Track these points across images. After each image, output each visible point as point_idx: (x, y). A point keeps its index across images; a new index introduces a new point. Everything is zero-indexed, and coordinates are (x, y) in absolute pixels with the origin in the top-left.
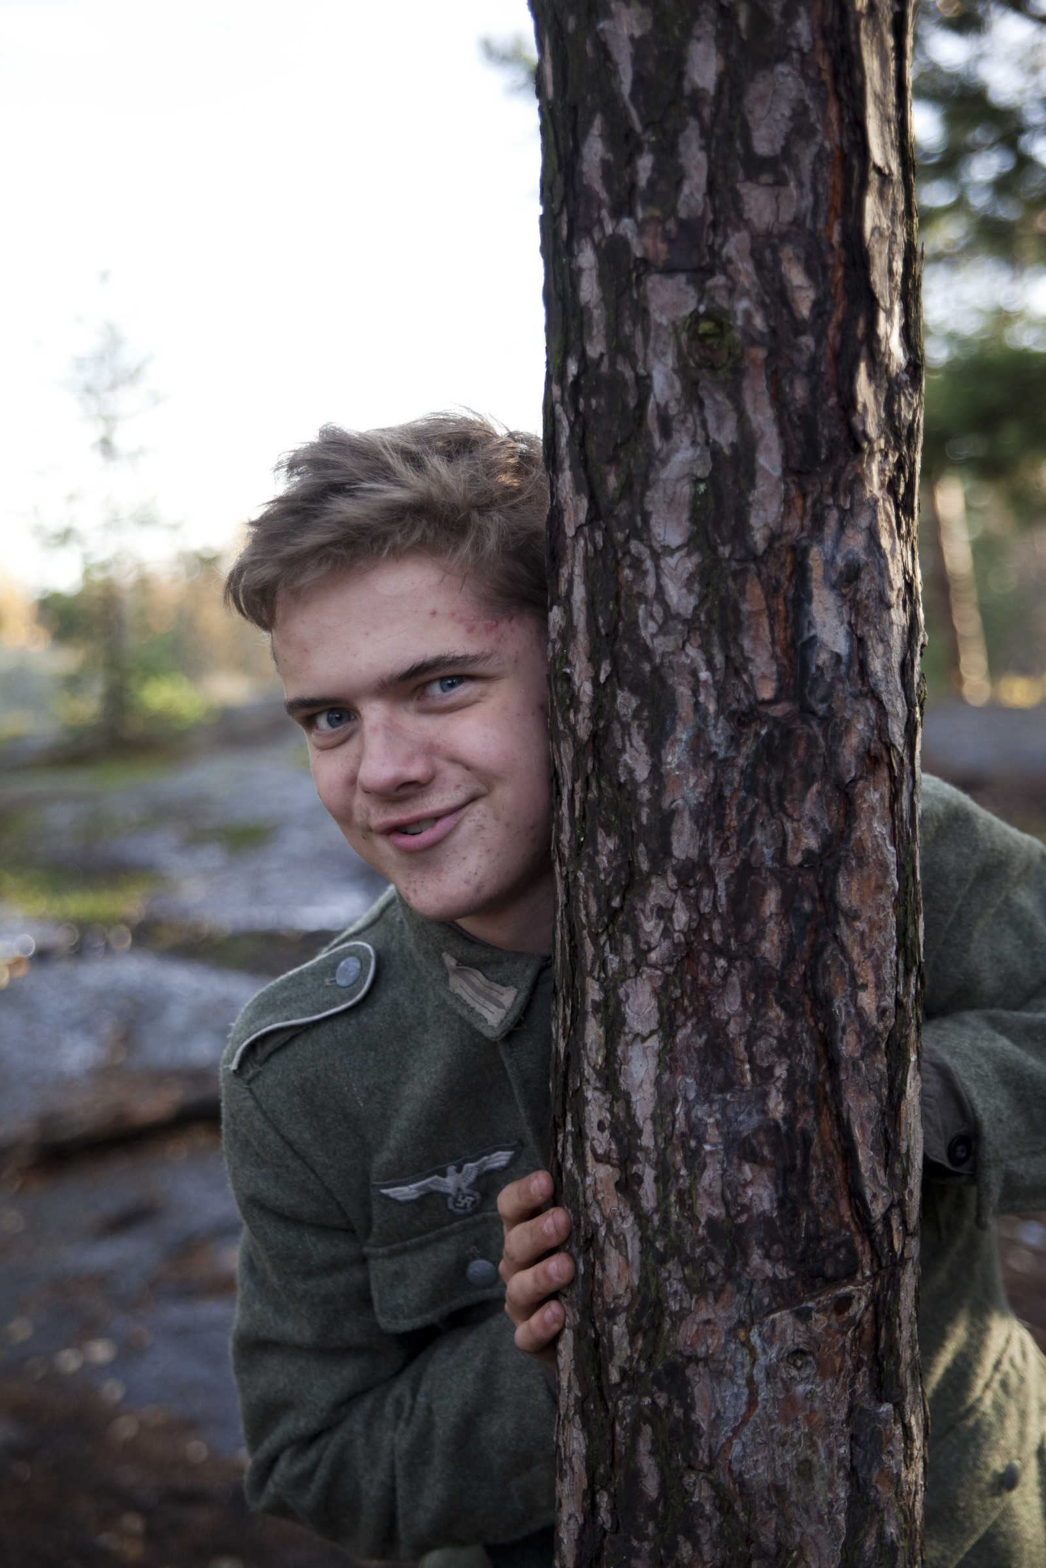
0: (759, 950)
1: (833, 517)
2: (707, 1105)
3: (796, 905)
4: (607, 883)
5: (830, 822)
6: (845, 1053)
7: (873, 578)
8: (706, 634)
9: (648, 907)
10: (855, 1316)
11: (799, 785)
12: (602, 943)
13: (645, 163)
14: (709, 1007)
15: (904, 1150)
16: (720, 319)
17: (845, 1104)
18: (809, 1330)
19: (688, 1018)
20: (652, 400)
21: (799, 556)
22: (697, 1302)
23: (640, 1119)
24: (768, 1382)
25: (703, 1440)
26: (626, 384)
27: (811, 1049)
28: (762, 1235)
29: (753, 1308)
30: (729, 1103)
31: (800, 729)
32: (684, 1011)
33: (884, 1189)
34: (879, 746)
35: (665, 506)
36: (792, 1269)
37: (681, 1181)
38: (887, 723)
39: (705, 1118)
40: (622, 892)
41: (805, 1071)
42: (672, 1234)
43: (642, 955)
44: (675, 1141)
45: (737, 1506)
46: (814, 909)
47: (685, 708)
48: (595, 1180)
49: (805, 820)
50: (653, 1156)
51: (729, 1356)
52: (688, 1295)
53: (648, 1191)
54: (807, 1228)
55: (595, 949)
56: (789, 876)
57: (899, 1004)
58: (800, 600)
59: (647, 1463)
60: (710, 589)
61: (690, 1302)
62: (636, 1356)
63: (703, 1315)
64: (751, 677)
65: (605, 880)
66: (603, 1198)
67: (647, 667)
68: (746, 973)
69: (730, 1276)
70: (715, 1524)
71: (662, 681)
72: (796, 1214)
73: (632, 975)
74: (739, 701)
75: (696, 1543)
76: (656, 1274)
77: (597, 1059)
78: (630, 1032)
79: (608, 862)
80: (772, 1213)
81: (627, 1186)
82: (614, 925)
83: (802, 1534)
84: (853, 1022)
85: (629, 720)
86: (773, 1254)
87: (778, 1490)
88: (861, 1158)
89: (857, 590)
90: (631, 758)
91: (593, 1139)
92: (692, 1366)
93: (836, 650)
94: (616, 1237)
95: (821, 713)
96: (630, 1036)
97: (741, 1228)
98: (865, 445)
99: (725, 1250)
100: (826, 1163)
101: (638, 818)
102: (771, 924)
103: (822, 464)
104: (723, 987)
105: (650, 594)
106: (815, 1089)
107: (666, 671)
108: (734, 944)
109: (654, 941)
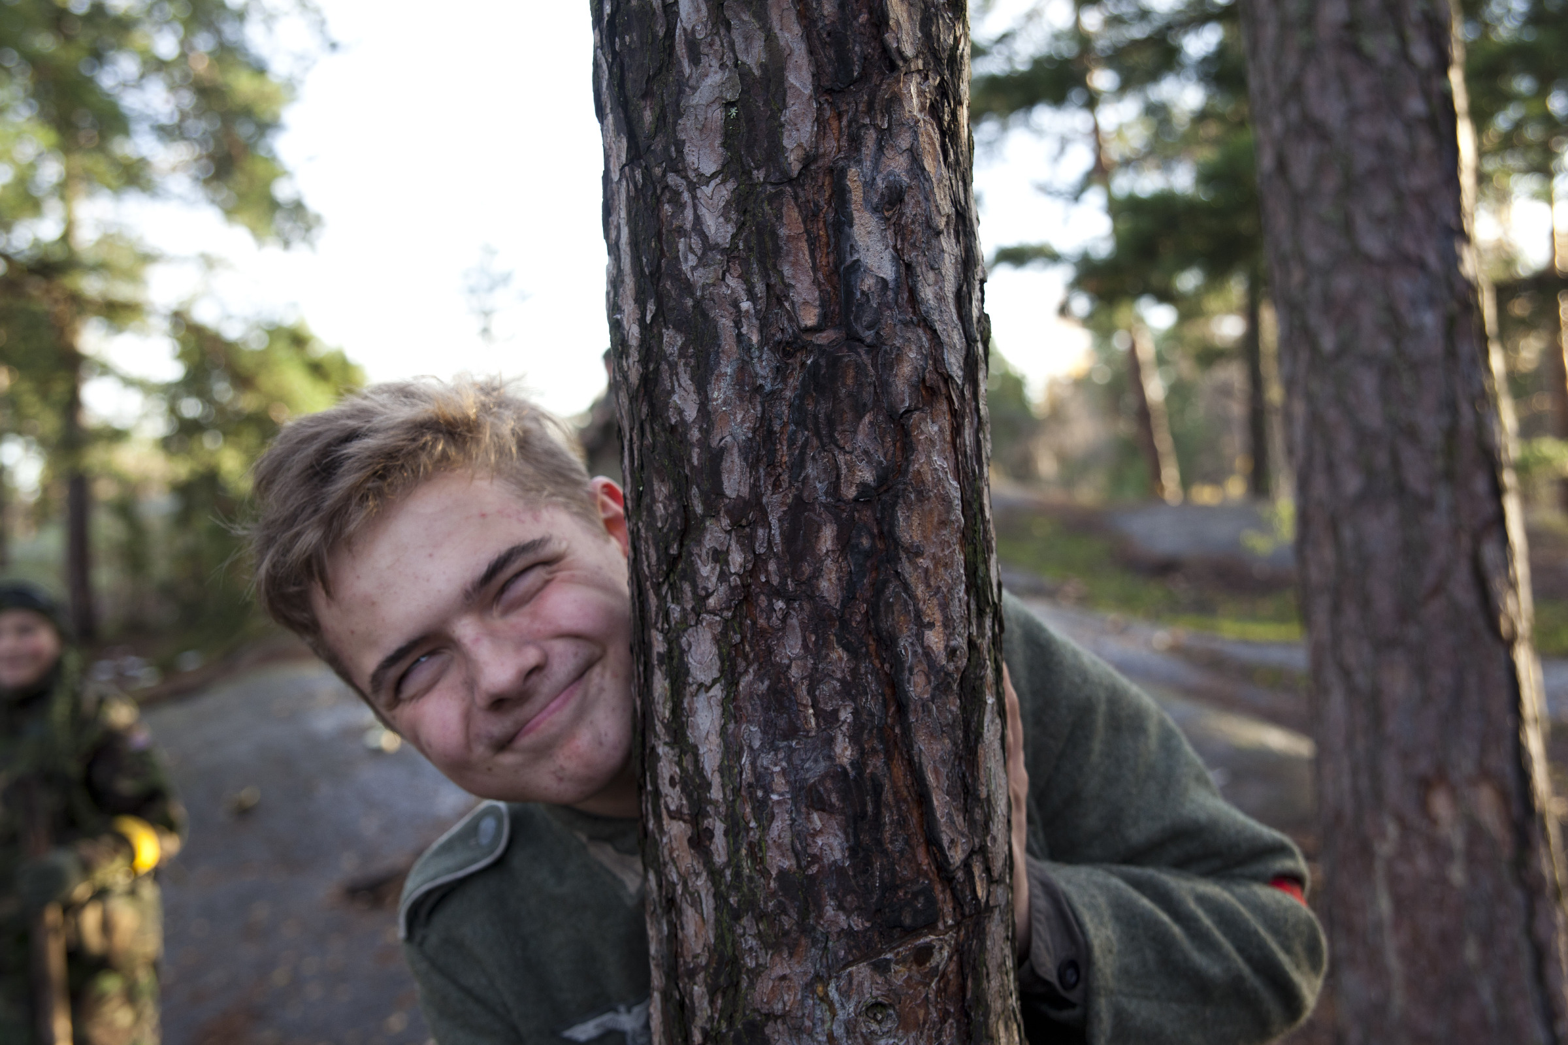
0: (818, 588)
1: (871, 137)
2: (772, 753)
3: (853, 541)
4: (665, 530)
5: (885, 455)
6: (913, 694)
7: (918, 202)
8: (745, 263)
9: (704, 551)
10: (938, 967)
11: (849, 416)
12: (664, 593)
14: (770, 651)
15: (984, 795)
17: (916, 747)
18: (887, 981)
19: (749, 665)
20: (679, 25)
21: (837, 175)
22: (771, 958)
26: (654, 13)
27: (877, 690)
28: (834, 885)
29: (830, 962)
30: (795, 750)
31: (847, 357)
32: (746, 657)
33: (963, 835)
34: (935, 376)
35: (697, 133)
36: (867, 921)
37: (752, 833)
38: (943, 353)
39: (771, 767)
40: (679, 538)
41: (872, 715)
42: (745, 889)
43: (701, 600)
44: (743, 793)
46: (873, 545)
47: (728, 341)
48: (670, 838)
49: (859, 451)
50: (722, 809)
51: (807, 1012)
52: (763, 951)
53: (719, 845)
54: (881, 877)
55: (658, 600)
56: (844, 511)
57: (972, 644)
58: (842, 223)
60: (748, 217)
61: (765, 958)
62: (717, 1016)
63: (779, 971)
64: (793, 304)
65: (663, 527)
66: (678, 856)
67: (689, 302)
68: (805, 615)
69: (805, 929)
71: (705, 315)
72: (869, 863)
73: (693, 623)
74: (782, 330)
76: (731, 930)
77: (664, 713)
78: (694, 683)
79: (665, 508)
80: (843, 862)
81: (700, 841)
82: (674, 573)
84: (920, 661)
85: (676, 359)
86: (847, 905)
88: (935, 803)
89: (902, 215)
90: (680, 398)
91: (666, 795)
93: (882, 275)
94: (691, 895)
95: (868, 340)
96: (695, 687)
97: (812, 878)
98: (901, 63)
99: (797, 903)
100: (899, 809)
101: (689, 460)
102: (829, 562)
103: (854, 82)
104: (783, 629)
105: (688, 226)
106: (883, 733)
107: (707, 304)
108: (790, 585)
109: (711, 586)
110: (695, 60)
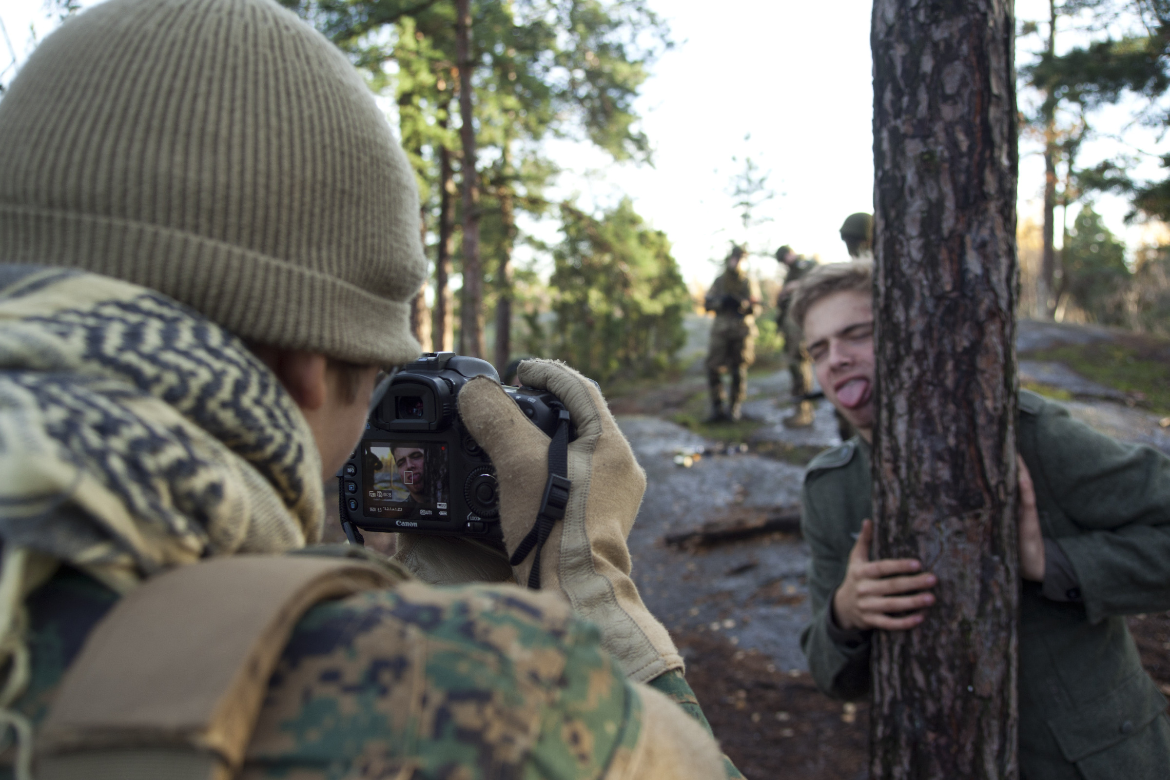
0: (945, 383)
1: (975, 224)
2: (925, 440)
3: (960, 367)
5: (974, 337)
6: (979, 423)
7: (992, 246)
8: (925, 268)
9: (904, 368)
10: (983, 522)
11: (961, 323)
12: (887, 382)
13: (905, 100)
14: (926, 404)
16: (931, 153)
17: (979, 442)
18: (963, 524)
19: (918, 409)
20: (907, 184)
21: (962, 237)
22: (920, 512)
23: (900, 446)
24: (947, 543)
26: (897, 178)
27: (966, 420)
28: (945, 488)
29: (942, 515)
30: (933, 440)
31: (962, 302)
32: (917, 406)
33: (996, 475)
34: (995, 309)
35: (911, 222)
36: (957, 502)
37: (916, 468)
38: (999, 300)
39: (924, 445)
40: (895, 362)
41: (963, 429)
42: (912, 488)
43: (902, 385)
44: (913, 454)
46: (967, 369)
47: (917, 295)
48: (885, 469)
49: (963, 336)
50: (905, 459)
51: (932, 533)
52: (917, 510)
53: (903, 472)
54: (963, 488)
55: (885, 384)
56: (957, 356)
57: (1004, 406)
58: (962, 254)
62: (899, 533)
63: (923, 517)
64: (942, 283)
65: (889, 359)
66: (887, 476)
67: (904, 281)
68: (940, 392)
69: (933, 502)
71: (909, 285)
72: (958, 481)
73: (898, 393)
74: (938, 292)
76: (906, 502)
77: (885, 424)
78: (897, 414)
79: (890, 352)
80: (949, 481)
81: (896, 470)
82: (892, 375)
83: (960, 600)
84: (982, 411)
85: (898, 300)
86: (949, 496)
87: (951, 583)
88: (986, 462)
89: (985, 251)
90: (898, 314)
91: (884, 454)
92: (919, 536)
93: (976, 273)
94: (891, 489)
95: (970, 296)
97: (937, 485)
98: (988, 197)
99: (931, 494)
100: (971, 464)
101: (900, 336)
102: (950, 374)
103: (971, 204)
104: (931, 397)
105: (905, 254)
106: (967, 435)
107: (910, 282)
108: (935, 381)
109: (906, 380)
110: (912, 196)
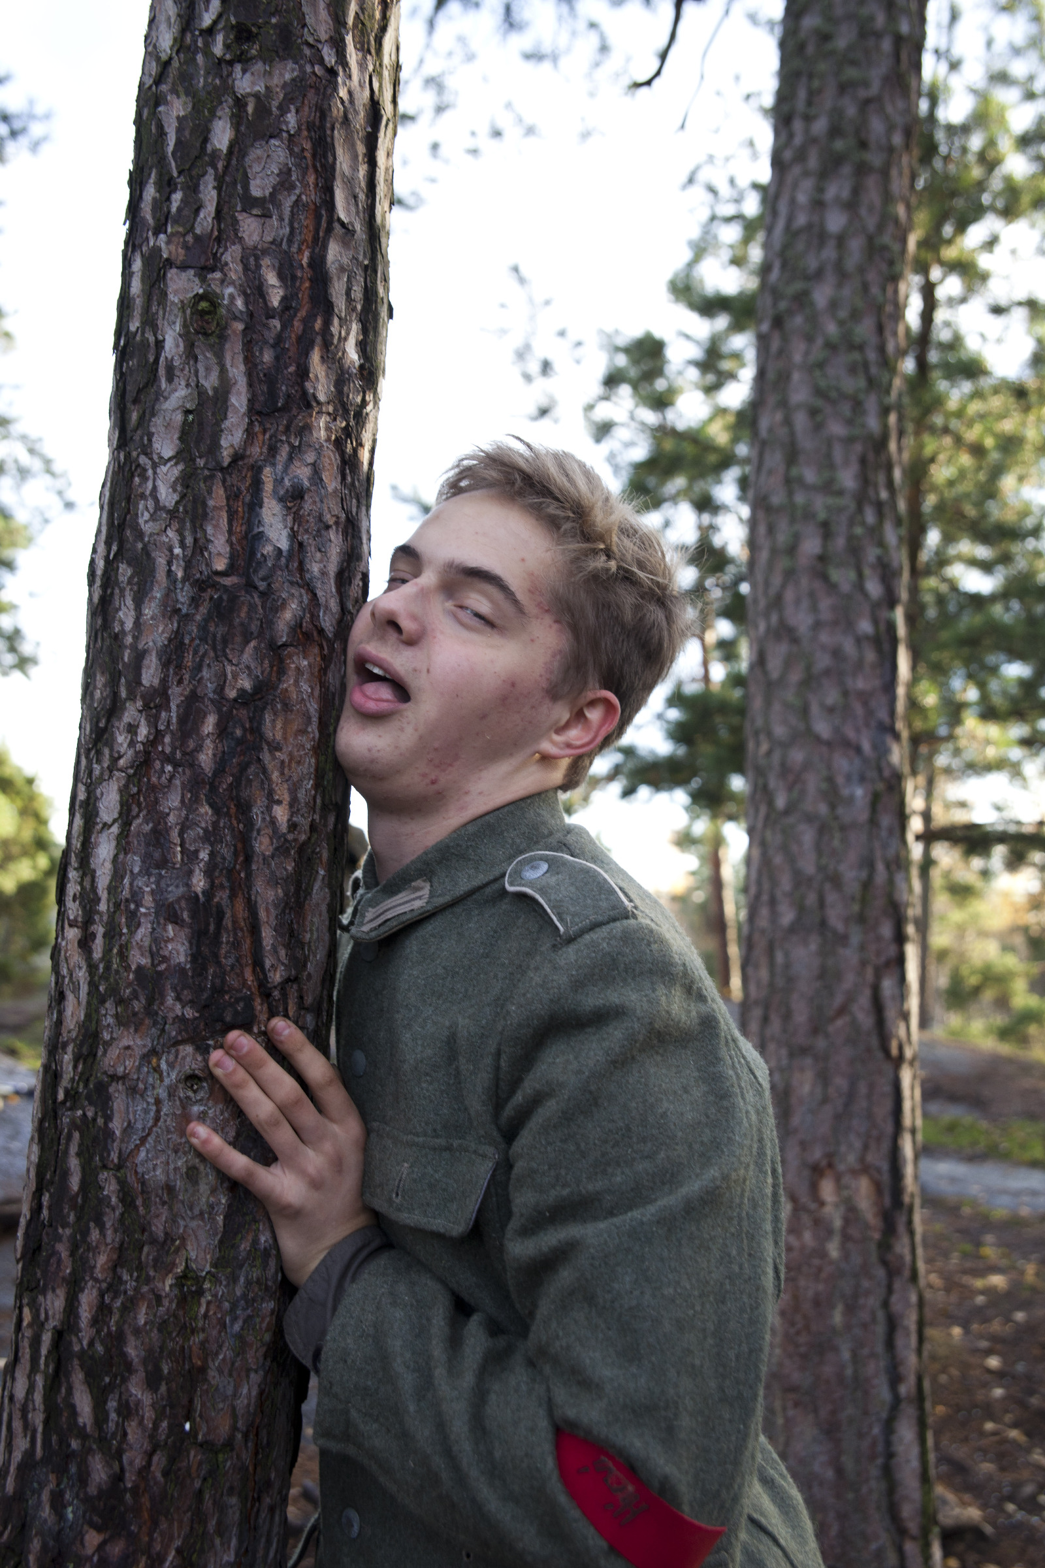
1: (284, 451)
3: (230, 730)
4: (98, 709)
5: (262, 673)
7: (315, 502)
8: (182, 522)
11: (238, 639)
12: (91, 756)
13: (177, 197)
14: (156, 802)
15: (305, 940)
16: (213, 299)
17: (254, 889)
21: (257, 470)
23: (100, 891)
24: (169, 1100)
25: (115, 1144)
26: (149, 345)
29: (164, 1040)
31: (244, 597)
32: (139, 805)
34: (311, 626)
40: (107, 715)
41: (224, 859)
43: (115, 760)
44: (122, 907)
45: (139, 1202)
48: (67, 941)
49: (242, 666)
50: (105, 918)
51: (142, 1076)
54: (213, 984)
55: (86, 761)
57: (313, 828)
58: (255, 504)
59: (74, 1163)
60: (188, 489)
61: (117, 1032)
63: (125, 1042)
64: (210, 553)
65: (97, 707)
66: (70, 954)
67: (140, 545)
68: (185, 778)
69: (149, 1011)
70: (117, 1213)
71: (148, 555)
72: (204, 968)
75: (101, 1226)
76: (97, 1011)
77: (77, 845)
79: (102, 693)
81: (85, 943)
82: (101, 741)
83: (186, 1226)
87: (170, 1188)
88: (264, 934)
89: (300, 508)
91: (69, 909)
92: (114, 1084)
94: (74, 984)
96: (101, 826)
97: (160, 973)
98: (314, 404)
100: (235, 934)
102: (208, 742)
103: (279, 410)
104: (168, 787)
105: (148, 493)
106: (230, 872)
107: (151, 547)
108: (178, 755)
109: (122, 750)
110: (170, 379)
